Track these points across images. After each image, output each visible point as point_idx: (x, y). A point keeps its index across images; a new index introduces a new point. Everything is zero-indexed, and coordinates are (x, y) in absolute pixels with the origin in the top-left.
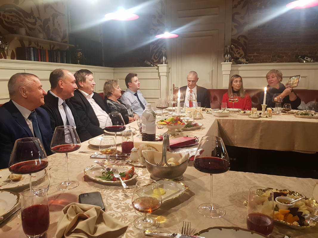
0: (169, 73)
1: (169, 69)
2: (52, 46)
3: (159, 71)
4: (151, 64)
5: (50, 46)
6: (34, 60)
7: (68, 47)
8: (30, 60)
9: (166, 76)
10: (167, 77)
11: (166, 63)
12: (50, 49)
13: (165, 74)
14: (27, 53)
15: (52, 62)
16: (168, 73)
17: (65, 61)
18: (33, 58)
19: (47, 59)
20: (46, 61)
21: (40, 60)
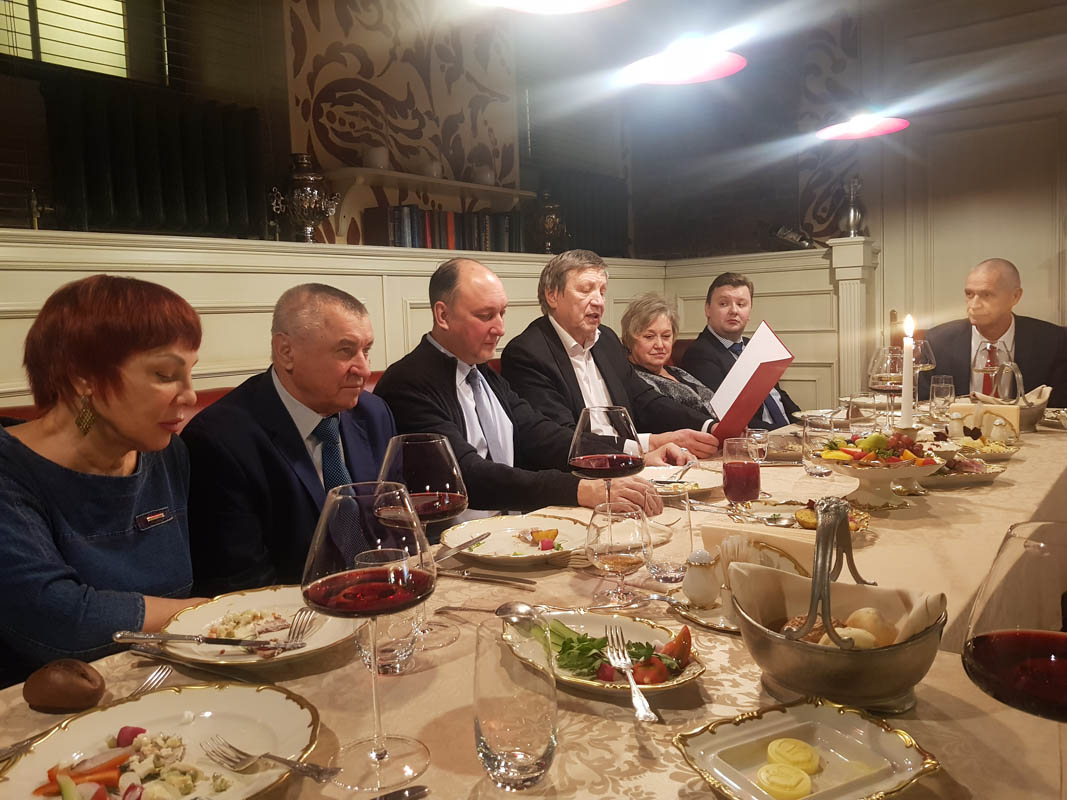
0: (875, 268)
1: (875, 253)
2: (468, 201)
3: (831, 262)
4: (802, 240)
5: (463, 201)
6: (413, 246)
7: (516, 200)
8: (401, 244)
9: (862, 280)
10: (864, 285)
11: (859, 233)
12: (460, 212)
13: (858, 273)
14: (391, 225)
15: (464, 249)
16: (870, 269)
18: (408, 239)
19: (452, 240)
20: (447, 248)
21: (429, 244)
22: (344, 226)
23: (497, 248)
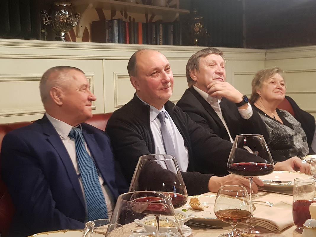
2: (150, 16)
5: (147, 16)
6: (119, 42)
7: (177, 15)
8: (112, 41)
12: (145, 22)
14: (107, 31)
15: (147, 44)
17: (172, 42)
18: (116, 38)
19: (141, 39)
20: (138, 43)
21: (128, 41)
22: (81, 32)
23: (166, 43)
